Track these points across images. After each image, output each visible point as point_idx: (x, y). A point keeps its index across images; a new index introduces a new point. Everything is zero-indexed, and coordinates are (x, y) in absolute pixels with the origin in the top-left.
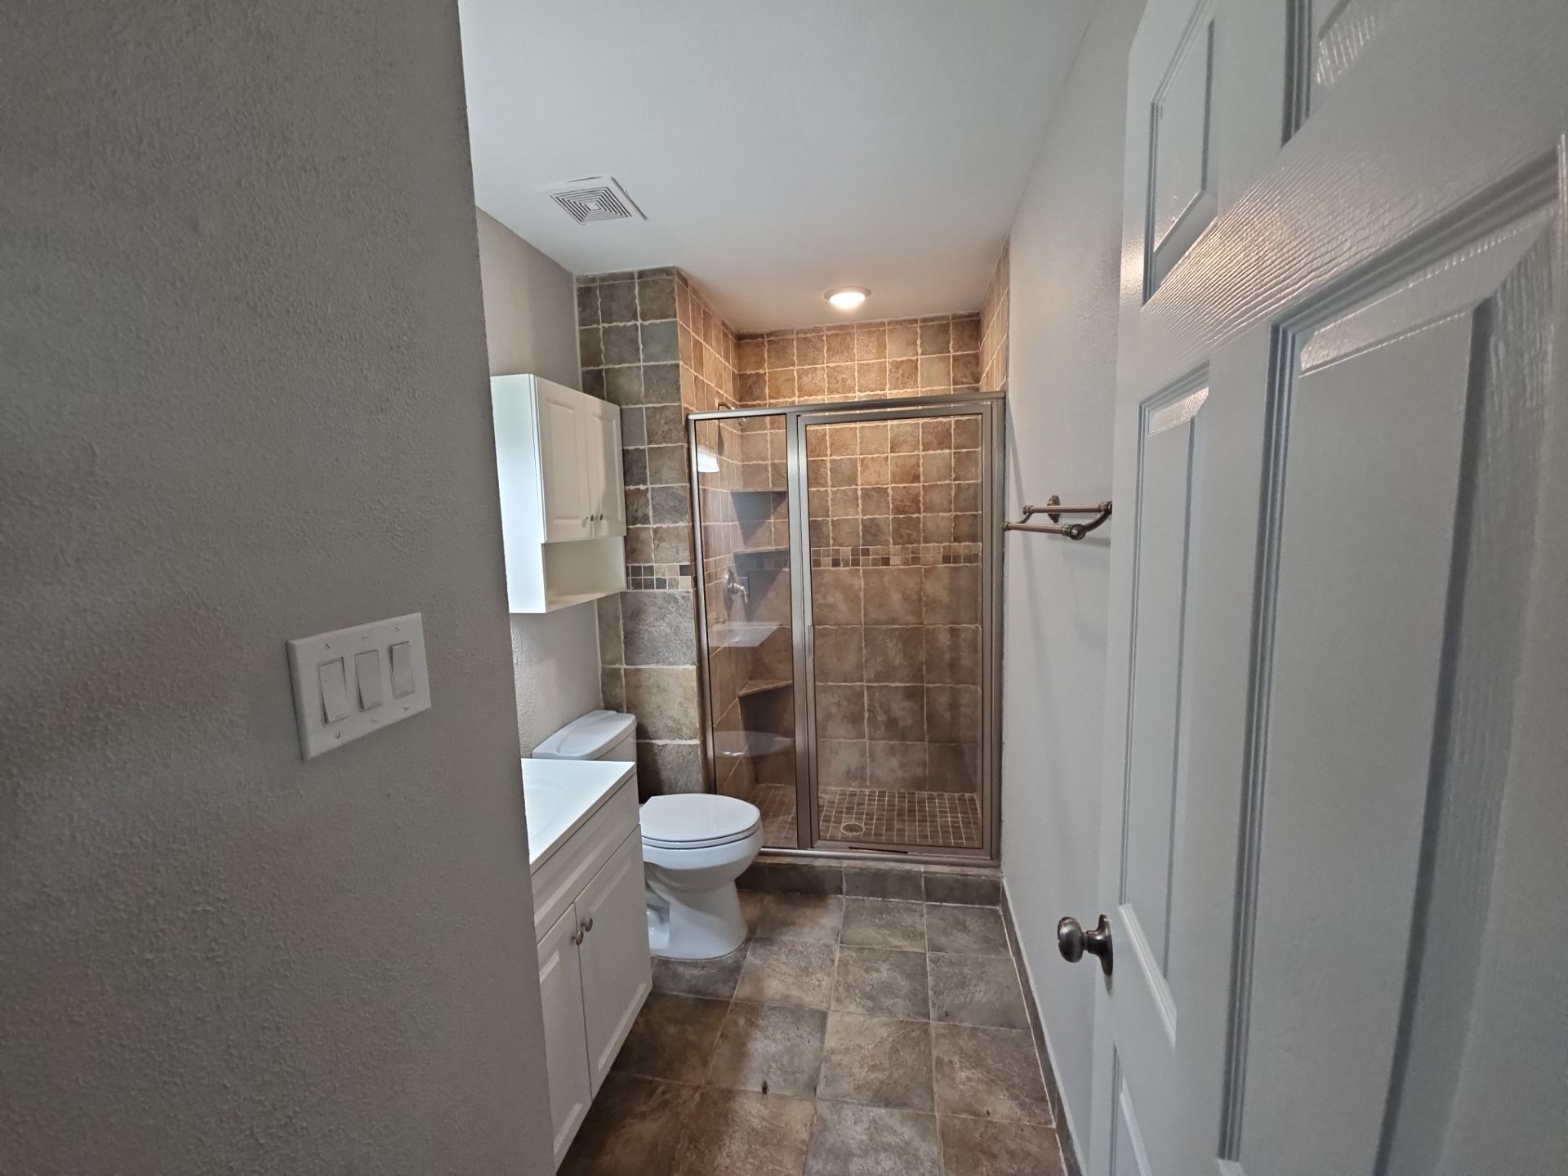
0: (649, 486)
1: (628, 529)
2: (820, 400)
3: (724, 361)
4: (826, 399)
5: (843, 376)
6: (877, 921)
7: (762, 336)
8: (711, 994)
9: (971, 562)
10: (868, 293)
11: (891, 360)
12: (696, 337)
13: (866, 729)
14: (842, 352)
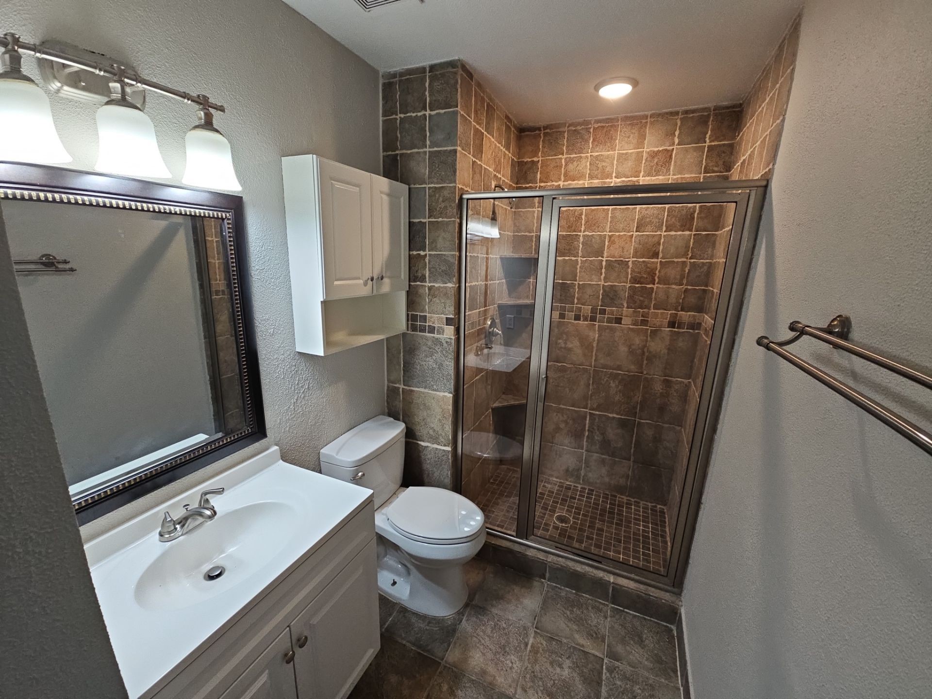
0: (427, 252)
1: (409, 285)
2: (581, 184)
3: (504, 150)
4: (586, 183)
5: (604, 164)
6: (568, 613)
7: (539, 129)
8: (428, 651)
9: (693, 329)
10: (635, 83)
11: (648, 150)
12: (477, 127)
13: (585, 443)
14: (605, 142)
